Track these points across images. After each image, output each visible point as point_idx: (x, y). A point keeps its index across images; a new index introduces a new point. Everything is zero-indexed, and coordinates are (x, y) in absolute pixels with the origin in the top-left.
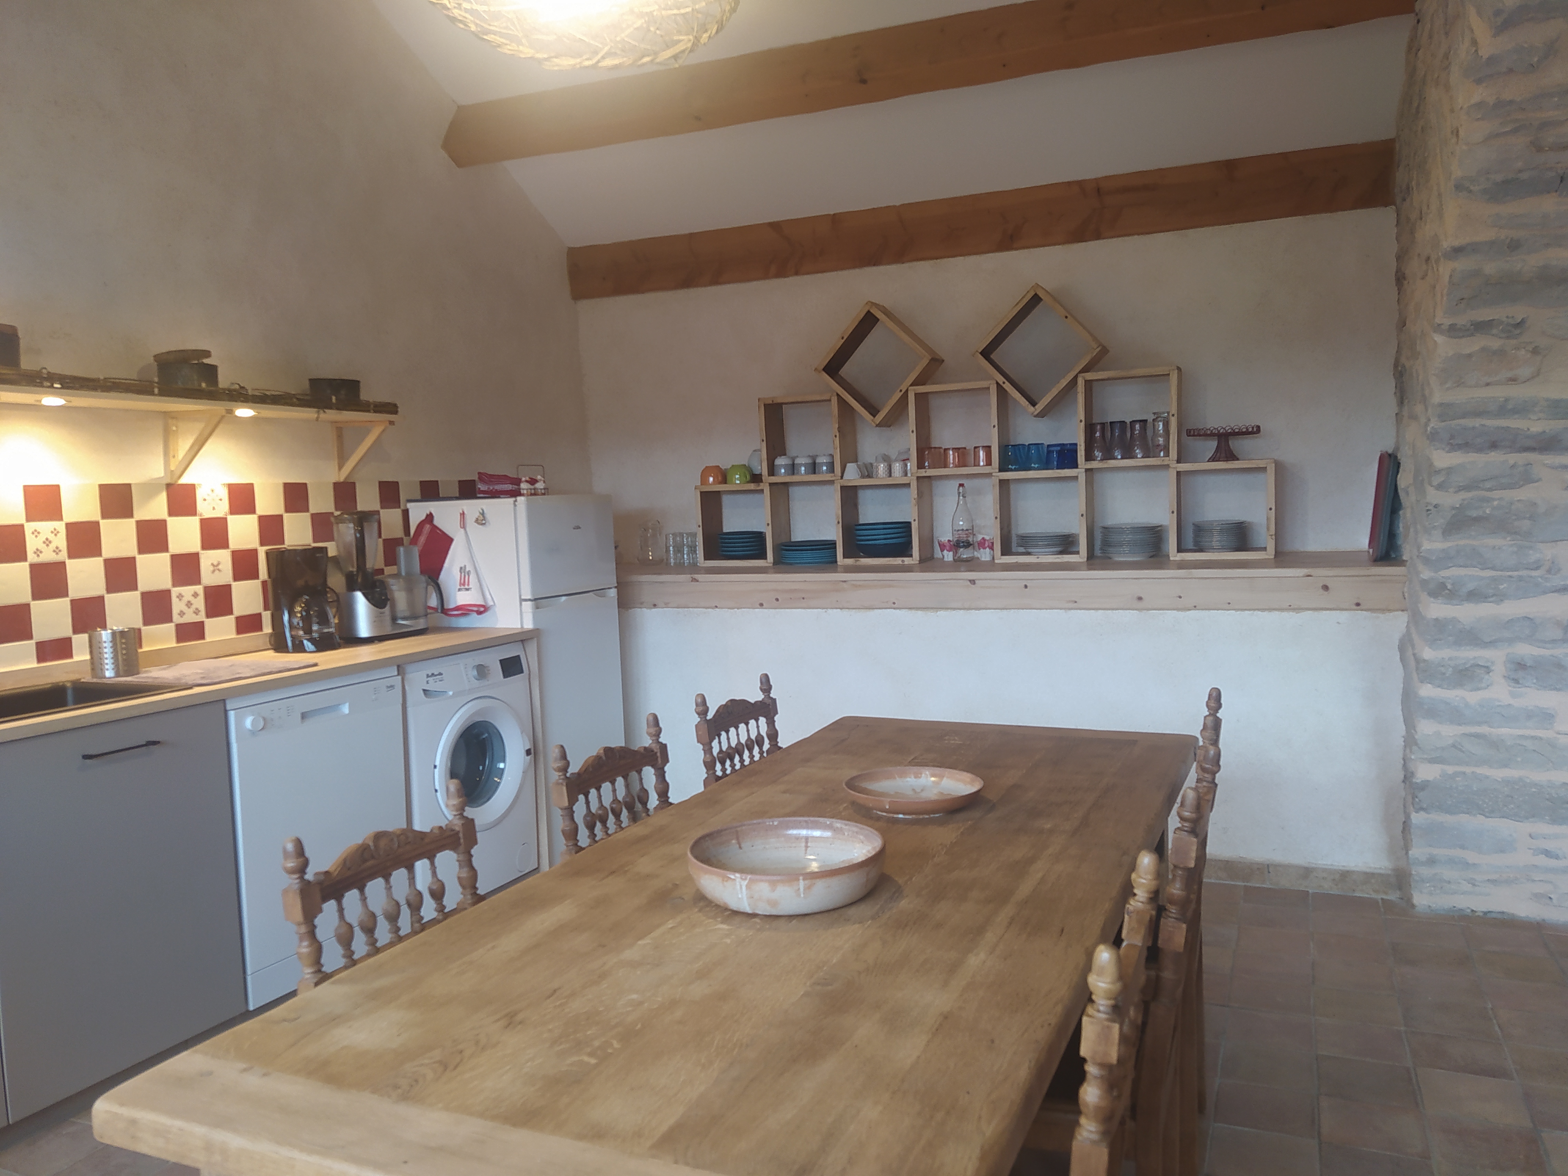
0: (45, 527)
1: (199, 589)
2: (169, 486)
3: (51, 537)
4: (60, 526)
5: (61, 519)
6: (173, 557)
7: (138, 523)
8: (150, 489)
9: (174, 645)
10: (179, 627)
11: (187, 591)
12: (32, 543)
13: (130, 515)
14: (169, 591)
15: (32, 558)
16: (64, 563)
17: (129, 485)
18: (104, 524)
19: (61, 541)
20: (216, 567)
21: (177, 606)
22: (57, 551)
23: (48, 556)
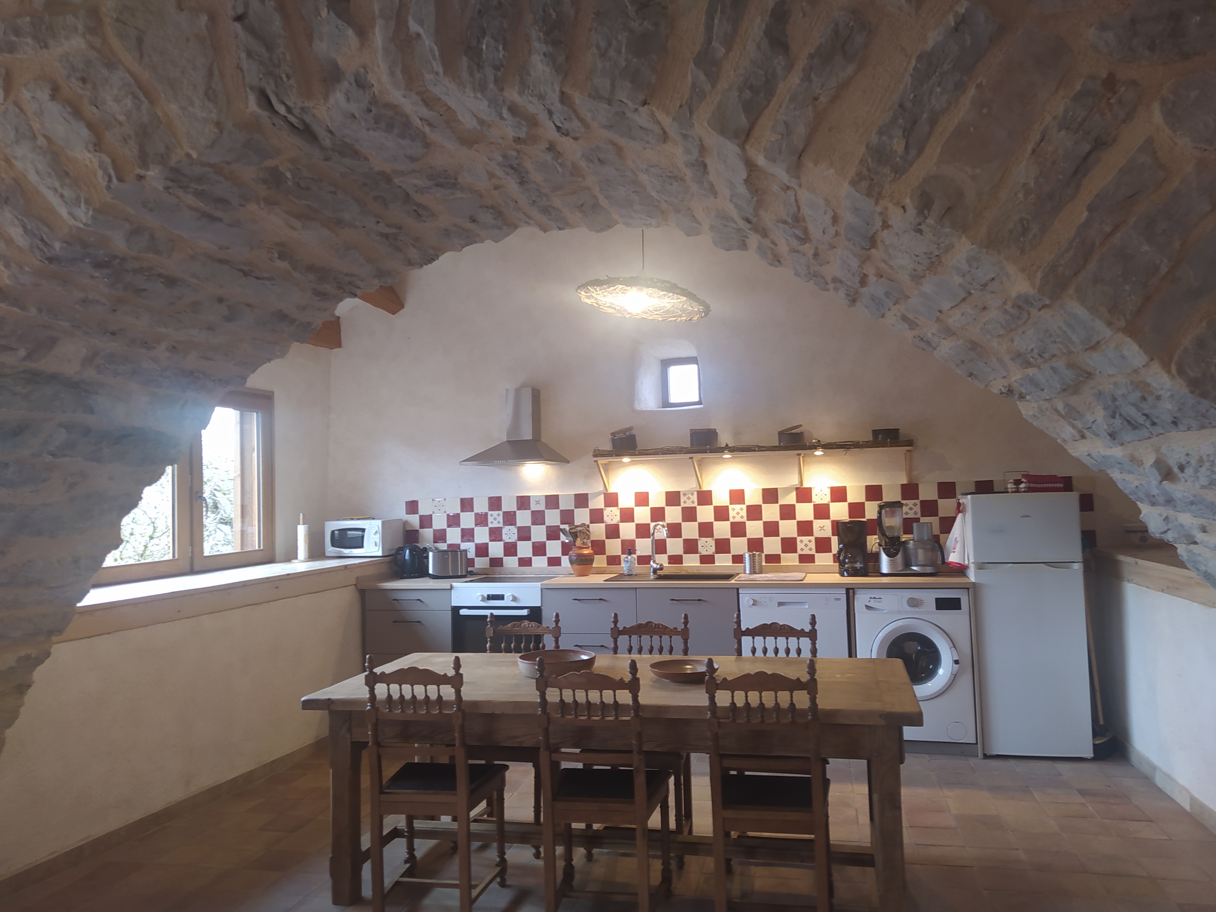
0: (737, 507)
1: (812, 538)
2: (797, 489)
3: (740, 511)
4: (744, 507)
5: (744, 504)
6: (798, 522)
7: (781, 506)
8: (787, 490)
9: (798, 564)
10: (800, 556)
11: (806, 539)
12: (732, 514)
13: (777, 502)
14: (795, 539)
15: (731, 520)
16: (745, 523)
17: (776, 489)
18: (764, 506)
19: (744, 513)
20: (822, 528)
21: (800, 546)
22: (742, 517)
23: (738, 519)
